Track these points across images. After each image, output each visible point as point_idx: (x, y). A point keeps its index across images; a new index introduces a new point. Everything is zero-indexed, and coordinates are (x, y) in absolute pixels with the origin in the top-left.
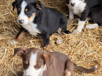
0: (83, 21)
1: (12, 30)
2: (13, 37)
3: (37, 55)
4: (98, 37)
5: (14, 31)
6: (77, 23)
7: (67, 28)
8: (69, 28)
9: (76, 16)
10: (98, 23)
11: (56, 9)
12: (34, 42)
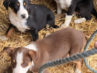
0: (70, 16)
1: (2, 26)
2: (3, 34)
3: (23, 54)
4: (85, 31)
5: (4, 27)
6: (65, 18)
7: (56, 23)
8: (57, 23)
9: (63, 11)
10: (85, 17)
11: (44, 4)
12: (24, 37)
